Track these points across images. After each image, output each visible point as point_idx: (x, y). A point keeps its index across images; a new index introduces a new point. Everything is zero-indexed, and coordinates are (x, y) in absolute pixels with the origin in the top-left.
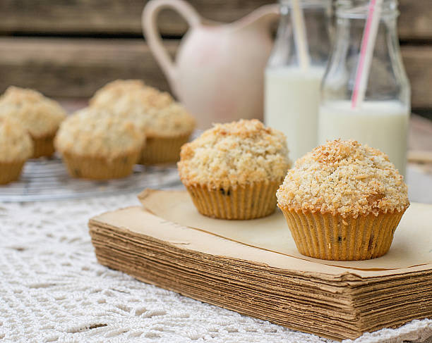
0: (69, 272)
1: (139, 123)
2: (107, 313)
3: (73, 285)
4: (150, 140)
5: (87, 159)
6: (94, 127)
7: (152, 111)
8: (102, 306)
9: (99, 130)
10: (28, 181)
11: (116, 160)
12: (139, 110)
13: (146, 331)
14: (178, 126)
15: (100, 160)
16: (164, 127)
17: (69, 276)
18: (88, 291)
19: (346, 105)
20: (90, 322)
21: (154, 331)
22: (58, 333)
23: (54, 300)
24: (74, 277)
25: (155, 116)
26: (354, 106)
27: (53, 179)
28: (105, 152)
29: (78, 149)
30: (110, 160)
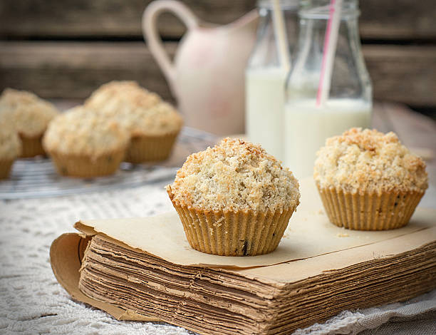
0: (33, 263)
1: (125, 123)
2: (60, 304)
3: (34, 277)
4: (136, 139)
5: (72, 157)
6: (79, 126)
7: (140, 111)
8: (56, 297)
9: (84, 130)
10: (17, 179)
11: (100, 159)
12: (126, 110)
13: (94, 322)
14: (164, 125)
15: (84, 159)
16: (151, 126)
17: (33, 268)
18: (47, 283)
19: (311, 104)
20: (40, 311)
21: (101, 323)
22: (8, 321)
23: (13, 290)
24: (37, 268)
25: (142, 116)
26: (318, 103)
27: (43, 177)
28: (89, 151)
29: (64, 148)
30: (94, 159)
